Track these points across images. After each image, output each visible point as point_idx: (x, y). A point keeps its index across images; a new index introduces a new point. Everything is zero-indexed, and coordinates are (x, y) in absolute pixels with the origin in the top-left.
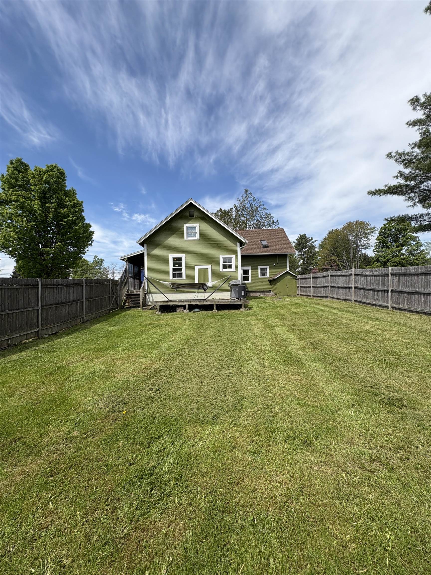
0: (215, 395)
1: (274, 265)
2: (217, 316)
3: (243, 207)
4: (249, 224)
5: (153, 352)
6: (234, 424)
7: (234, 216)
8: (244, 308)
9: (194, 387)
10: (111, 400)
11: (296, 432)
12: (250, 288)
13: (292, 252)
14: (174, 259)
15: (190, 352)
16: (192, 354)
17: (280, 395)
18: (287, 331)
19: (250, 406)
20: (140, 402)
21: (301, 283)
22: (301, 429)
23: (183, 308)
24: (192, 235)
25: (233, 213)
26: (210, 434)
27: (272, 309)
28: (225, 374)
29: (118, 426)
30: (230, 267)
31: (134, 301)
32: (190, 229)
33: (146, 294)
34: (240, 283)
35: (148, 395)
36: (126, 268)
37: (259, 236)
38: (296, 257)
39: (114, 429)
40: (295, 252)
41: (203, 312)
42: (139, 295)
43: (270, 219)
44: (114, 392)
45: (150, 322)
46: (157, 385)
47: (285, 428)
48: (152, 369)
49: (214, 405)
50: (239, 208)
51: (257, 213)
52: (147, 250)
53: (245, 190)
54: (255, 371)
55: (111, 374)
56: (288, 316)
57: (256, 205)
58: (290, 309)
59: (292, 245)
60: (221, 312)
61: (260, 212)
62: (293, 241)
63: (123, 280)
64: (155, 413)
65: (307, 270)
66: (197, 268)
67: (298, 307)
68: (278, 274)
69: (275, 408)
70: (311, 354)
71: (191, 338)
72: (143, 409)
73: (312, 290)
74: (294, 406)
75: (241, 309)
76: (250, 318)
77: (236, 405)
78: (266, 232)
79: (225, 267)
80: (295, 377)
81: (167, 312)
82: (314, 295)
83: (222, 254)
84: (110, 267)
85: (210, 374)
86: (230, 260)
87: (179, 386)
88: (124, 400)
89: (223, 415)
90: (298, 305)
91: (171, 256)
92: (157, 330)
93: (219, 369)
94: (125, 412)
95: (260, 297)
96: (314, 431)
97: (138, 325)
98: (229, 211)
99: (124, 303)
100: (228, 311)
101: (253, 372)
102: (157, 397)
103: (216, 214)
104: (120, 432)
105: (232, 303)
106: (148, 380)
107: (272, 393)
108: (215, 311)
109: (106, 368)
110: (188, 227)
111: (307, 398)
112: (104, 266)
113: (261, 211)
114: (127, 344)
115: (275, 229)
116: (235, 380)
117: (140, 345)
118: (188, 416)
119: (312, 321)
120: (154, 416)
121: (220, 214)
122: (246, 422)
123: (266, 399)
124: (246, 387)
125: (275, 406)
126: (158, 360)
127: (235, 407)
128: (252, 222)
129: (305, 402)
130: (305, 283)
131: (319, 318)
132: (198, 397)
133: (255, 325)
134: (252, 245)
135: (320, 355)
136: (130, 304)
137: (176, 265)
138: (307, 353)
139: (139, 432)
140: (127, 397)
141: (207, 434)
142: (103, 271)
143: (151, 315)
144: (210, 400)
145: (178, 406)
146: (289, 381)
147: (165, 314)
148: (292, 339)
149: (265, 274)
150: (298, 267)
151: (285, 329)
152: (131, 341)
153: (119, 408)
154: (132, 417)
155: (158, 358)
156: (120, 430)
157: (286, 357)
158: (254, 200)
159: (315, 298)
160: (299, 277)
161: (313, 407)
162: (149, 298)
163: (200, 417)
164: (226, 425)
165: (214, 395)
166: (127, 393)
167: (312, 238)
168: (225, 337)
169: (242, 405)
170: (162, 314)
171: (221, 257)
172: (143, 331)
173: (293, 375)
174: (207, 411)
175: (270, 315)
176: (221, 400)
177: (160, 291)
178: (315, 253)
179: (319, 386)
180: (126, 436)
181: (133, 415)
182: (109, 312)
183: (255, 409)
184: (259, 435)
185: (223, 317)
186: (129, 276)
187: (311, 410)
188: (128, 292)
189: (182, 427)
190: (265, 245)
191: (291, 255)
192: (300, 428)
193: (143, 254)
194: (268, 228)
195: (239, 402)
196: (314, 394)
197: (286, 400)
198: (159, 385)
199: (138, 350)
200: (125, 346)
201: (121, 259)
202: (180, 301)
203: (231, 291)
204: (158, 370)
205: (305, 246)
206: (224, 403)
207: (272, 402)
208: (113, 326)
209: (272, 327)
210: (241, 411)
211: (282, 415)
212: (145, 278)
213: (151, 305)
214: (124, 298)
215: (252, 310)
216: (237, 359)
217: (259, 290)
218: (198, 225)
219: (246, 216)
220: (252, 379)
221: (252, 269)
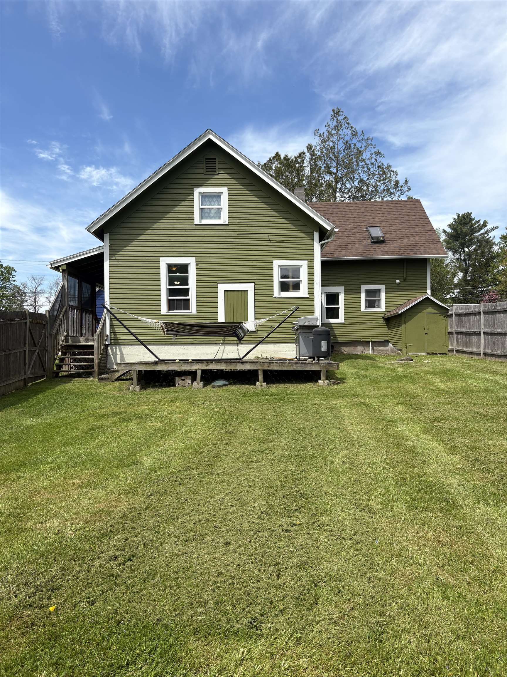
0: (257, 572)
1: (398, 284)
2: (266, 395)
3: (328, 150)
4: (341, 190)
5: (121, 475)
6: (297, 639)
7: (307, 171)
8: (327, 379)
9: (208, 553)
10: (24, 581)
11: (436, 660)
12: (341, 335)
13: (439, 254)
14: (171, 268)
15: (202, 476)
16: (207, 480)
17: (402, 575)
18: (424, 432)
19: (335, 598)
20: (89, 585)
21: (457, 325)
22: (449, 654)
23: (190, 377)
24: (211, 215)
25: (306, 163)
26: (242, 660)
27: (390, 382)
28: (280, 526)
29: (37, 637)
30: (297, 287)
31: (80, 360)
32: (207, 200)
33: (107, 346)
34: (319, 323)
35: (107, 571)
36: (63, 287)
37: (364, 217)
38: (447, 266)
39: (28, 644)
40: (445, 253)
41: (234, 388)
42: (92, 347)
43: (390, 177)
44: (30, 562)
45: (115, 409)
46: (127, 548)
47: (412, 650)
48: (118, 513)
49: (253, 596)
50: (319, 153)
51: (360, 164)
52: (110, 246)
53: (333, 111)
54: (348, 522)
55: (23, 524)
56: (427, 398)
57: (359, 145)
58: (432, 383)
59: (438, 238)
60: (275, 388)
61: (368, 162)
62: (441, 229)
63: (55, 313)
64: (121, 611)
65: (471, 294)
66: (222, 288)
67: (451, 379)
68: (405, 304)
69: (390, 605)
70: (478, 484)
71: (206, 445)
72: (93, 603)
73: (482, 341)
74: (434, 601)
75: (320, 382)
76: (340, 402)
77: (301, 597)
78: (380, 208)
79: (284, 287)
80: (439, 537)
81: (154, 386)
82: (487, 351)
83: (280, 257)
84: (29, 284)
85: (246, 526)
86: (296, 272)
87: (176, 552)
88: (52, 581)
89: (273, 617)
90: (450, 374)
91: (164, 262)
92: (132, 426)
93: (267, 514)
94: (54, 607)
95: (364, 354)
96: (477, 658)
97: (88, 416)
98: (296, 160)
99: (59, 367)
100: (289, 385)
101: (342, 523)
102: (125, 575)
103: (266, 167)
104: (42, 650)
105: (299, 368)
106: (108, 537)
107: (385, 571)
108: (260, 385)
109: (15, 508)
110: (203, 196)
111: (465, 584)
112: (14, 283)
113: (370, 159)
114: (63, 457)
115: (402, 201)
116: (300, 540)
117: (91, 460)
118: (194, 618)
119: (479, 410)
120: (117, 617)
121: (276, 167)
122: (324, 636)
123: (371, 585)
124: (327, 556)
125: (391, 601)
126: (130, 492)
127: (299, 599)
128: (348, 186)
129: (460, 594)
130: (468, 324)
131: (498, 405)
132: (218, 576)
133: (350, 417)
134: (348, 237)
135: (497, 488)
136: (72, 368)
137: (176, 283)
138: (468, 481)
139: (82, 652)
140: (59, 574)
141: (236, 660)
142: (13, 294)
143: (117, 394)
144: (245, 584)
145: (172, 595)
146: (424, 545)
147: (149, 391)
148: (433, 449)
149: (377, 304)
150: (452, 289)
151: (418, 428)
152: (72, 451)
153: (41, 599)
154: (69, 620)
155: (130, 489)
156: (43, 648)
157: (420, 490)
158: (354, 134)
159: (489, 359)
160: (455, 308)
161: (478, 604)
162: (115, 355)
163: (221, 623)
164: (278, 641)
165: (254, 573)
166: (60, 565)
167: (485, 223)
168: (281, 444)
169: (317, 597)
170: (144, 391)
171: (276, 264)
172: (98, 428)
173: (435, 531)
174: (238, 609)
175: (385, 396)
176: (268, 584)
177: (139, 340)
178: (493, 257)
179: (493, 557)
180: (55, 660)
181: (72, 614)
182: (25, 384)
183: (345, 607)
184: (353, 664)
185: (279, 397)
186: (70, 306)
187: (473, 610)
188: (67, 341)
189: (180, 644)
190: (378, 237)
191: (436, 260)
192: (446, 650)
193: (101, 255)
194: (385, 199)
195: (308, 589)
196: (481, 576)
197: (416, 588)
198: (131, 548)
199: (87, 470)
200: (58, 460)
201: (52, 268)
202: (184, 361)
203: (297, 341)
204: (130, 516)
205: (470, 240)
206: (274, 592)
207: (385, 590)
208: (33, 417)
209: (391, 422)
210: (314, 610)
211: (405, 622)
212: (105, 310)
213: (118, 371)
214: (57, 355)
215: (344, 385)
216: (309, 492)
217: (362, 339)
218: (224, 190)
219: (335, 171)
220: (340, 538)
221: (345, 293)
